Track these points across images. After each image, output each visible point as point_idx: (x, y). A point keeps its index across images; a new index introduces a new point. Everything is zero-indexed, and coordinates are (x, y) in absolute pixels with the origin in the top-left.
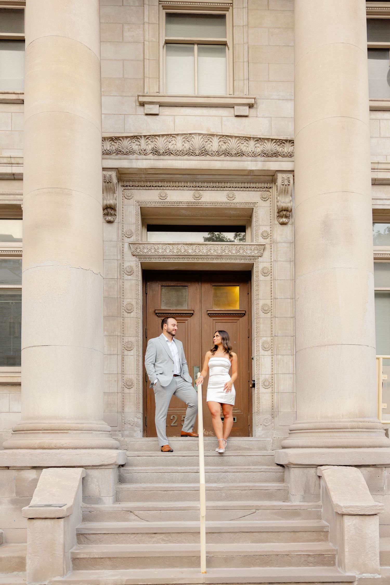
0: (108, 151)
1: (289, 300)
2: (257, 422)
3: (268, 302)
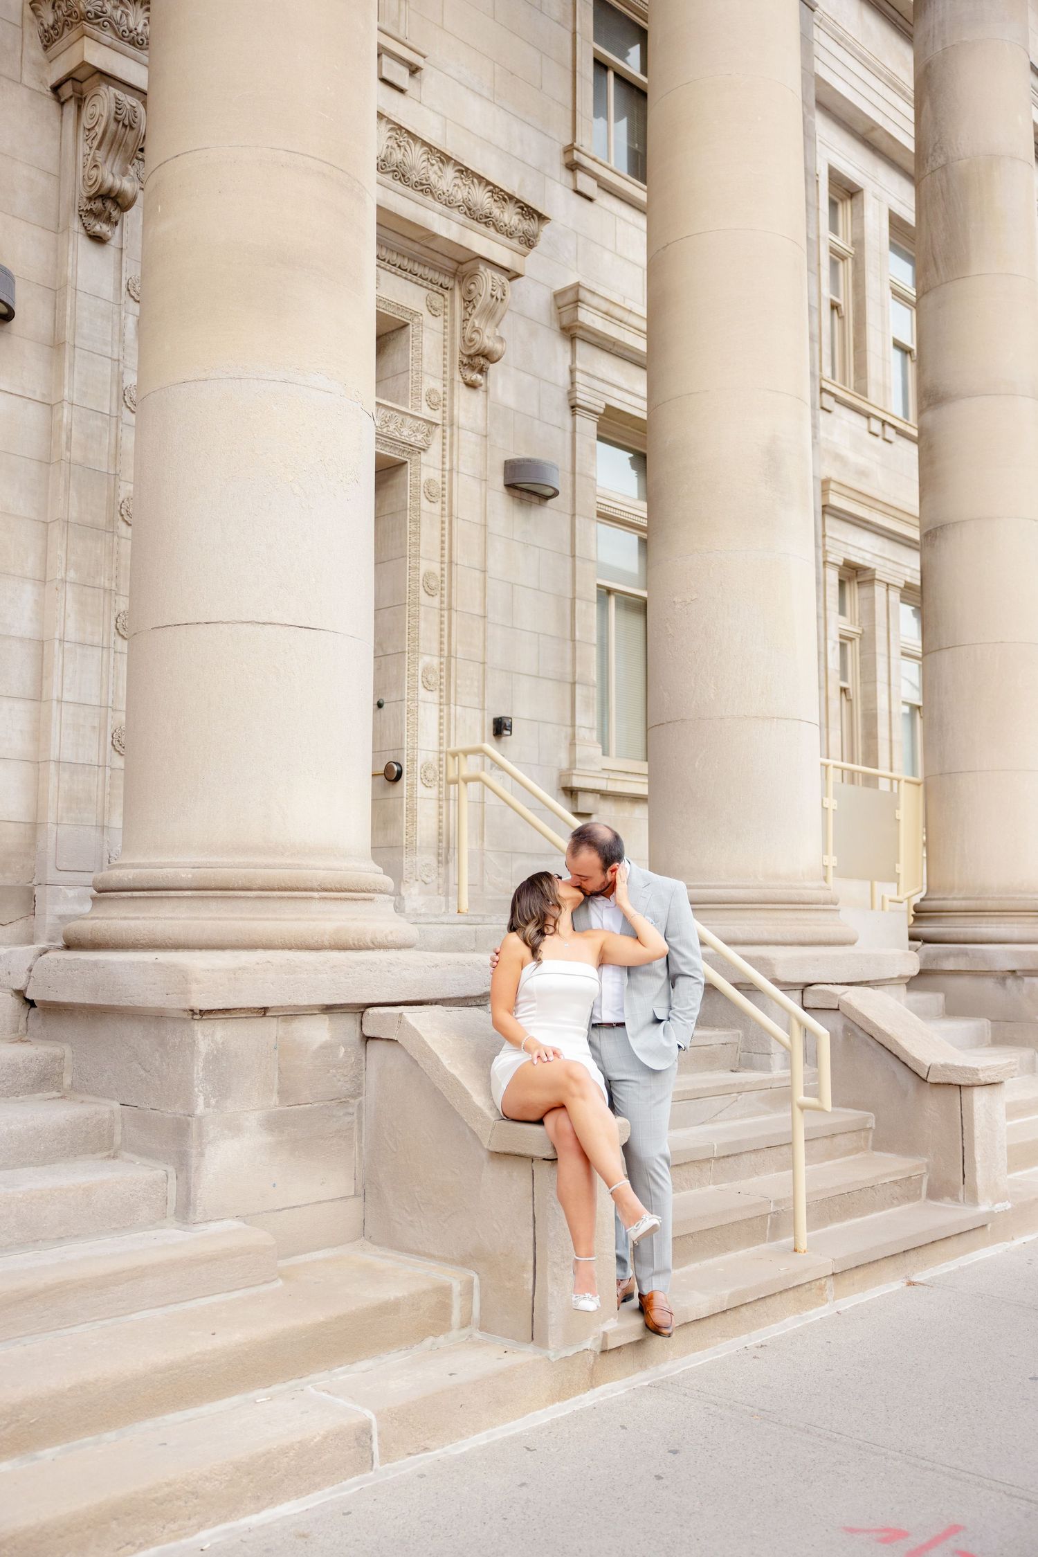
0: (138, 34)
1: (477, 574)
2: (405, 873)
3: (436, 567)
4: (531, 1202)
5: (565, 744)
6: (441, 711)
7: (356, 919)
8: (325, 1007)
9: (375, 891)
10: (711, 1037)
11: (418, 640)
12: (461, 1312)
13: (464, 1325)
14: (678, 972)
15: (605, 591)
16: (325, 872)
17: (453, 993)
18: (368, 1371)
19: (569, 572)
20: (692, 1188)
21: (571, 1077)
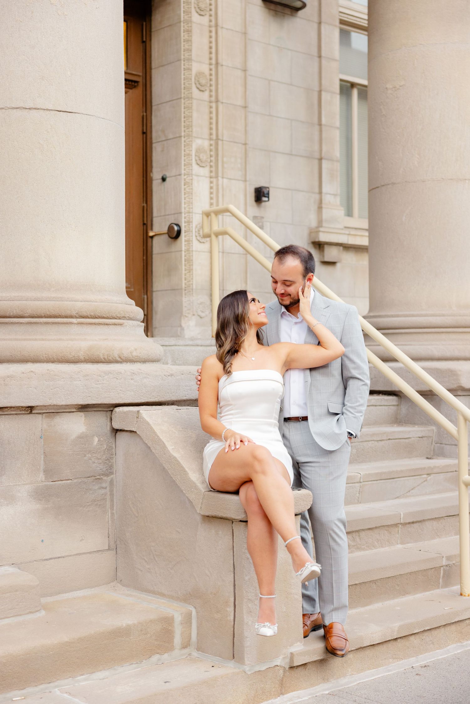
1: (239, 73)
2: (184, 309)
3: (205, 68)
4: (232, 553)
5: (314, 207)
6: (211, 182)
7: (107, 339)
8: (80, 406)
9: (124, 318)
10: (409, 432)
11: (191, 126)
12: (181, 636)
13: (185, 646)
14: (350, 375)
15: (349, 85)
16: (83, 303)
17: (186, 396)
18: (104, 679)
19: (316, 69)
20: (382, 547)
21: (255, 458)
